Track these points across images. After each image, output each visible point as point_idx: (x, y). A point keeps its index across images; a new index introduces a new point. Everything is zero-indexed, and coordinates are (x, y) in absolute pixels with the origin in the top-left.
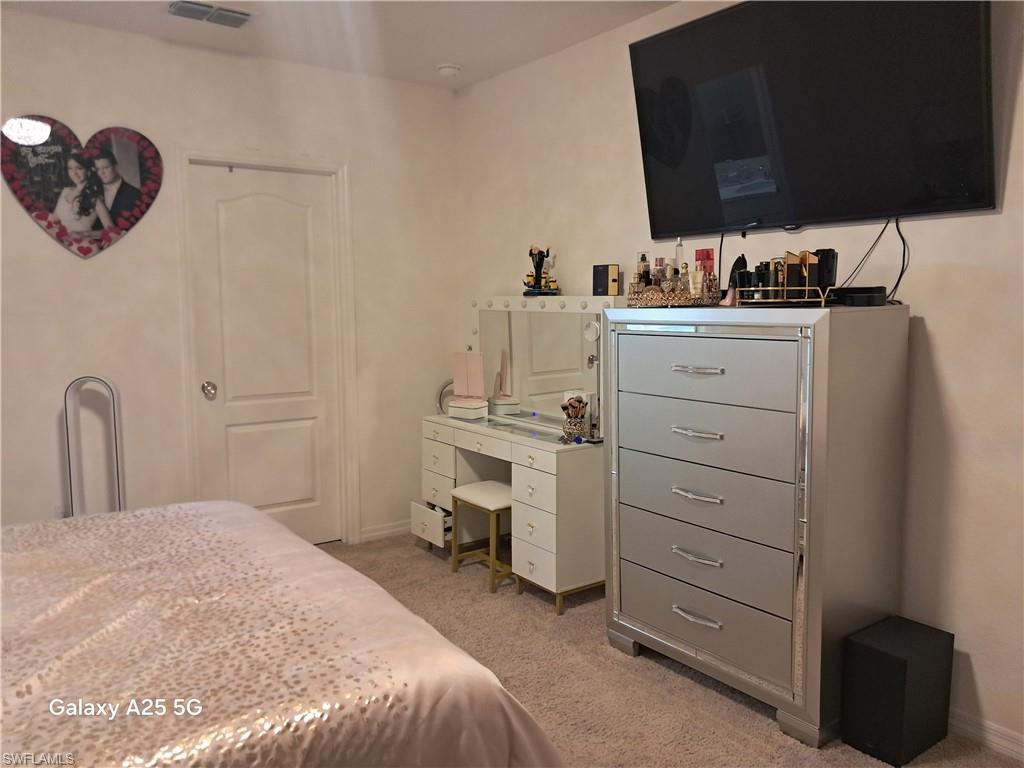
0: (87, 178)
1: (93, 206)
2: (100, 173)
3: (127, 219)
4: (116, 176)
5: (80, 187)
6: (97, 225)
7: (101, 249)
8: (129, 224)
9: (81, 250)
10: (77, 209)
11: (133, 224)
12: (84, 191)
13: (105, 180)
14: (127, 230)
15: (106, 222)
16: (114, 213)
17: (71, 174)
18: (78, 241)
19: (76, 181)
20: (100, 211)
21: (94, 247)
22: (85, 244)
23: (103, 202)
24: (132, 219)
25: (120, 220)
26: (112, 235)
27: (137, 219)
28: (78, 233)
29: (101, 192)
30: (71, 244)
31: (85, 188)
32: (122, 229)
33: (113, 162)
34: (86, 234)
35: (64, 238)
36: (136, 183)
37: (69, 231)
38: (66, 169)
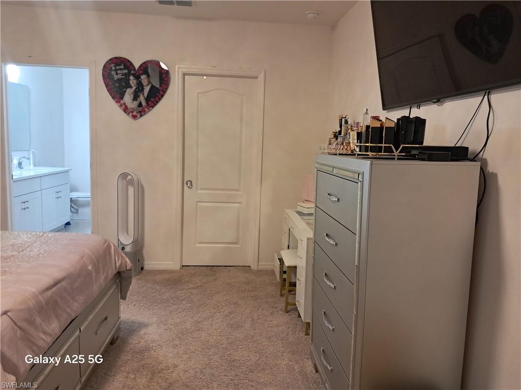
0: (137, 84)
1: (139, 97)
2: (142, 81)
3: (153, 102)
4: (149, 82)
5: (134, 88)
6: (140, 105)
7: (141, 116)
8: (153, 105)
9: (132, 116)
10: (132, 98)
11: (155, 105)
12: (135, 90)
13: (144, 85)
14: (153, 107)
15: (144, 103)
16: (147, 99)
17: (131, 82)
18: (132, 112)
19: (132, 85)
20: (142, 99)
21: (138, 115)
22: (135, 113)
23: (143, 94)
24: (155, 102)
25: (150, 103)
26: (146, 109)
27: (157, 102)
28: (132, 109)
29: (143, 90)
30: (129, 114)
31: (136, 88)
32: (150, 107)
33: (148, 76)
34: (136, 109)
35: (126, 111)
36: (157, 86)
37: (128, 108)
38: (129, 80)
